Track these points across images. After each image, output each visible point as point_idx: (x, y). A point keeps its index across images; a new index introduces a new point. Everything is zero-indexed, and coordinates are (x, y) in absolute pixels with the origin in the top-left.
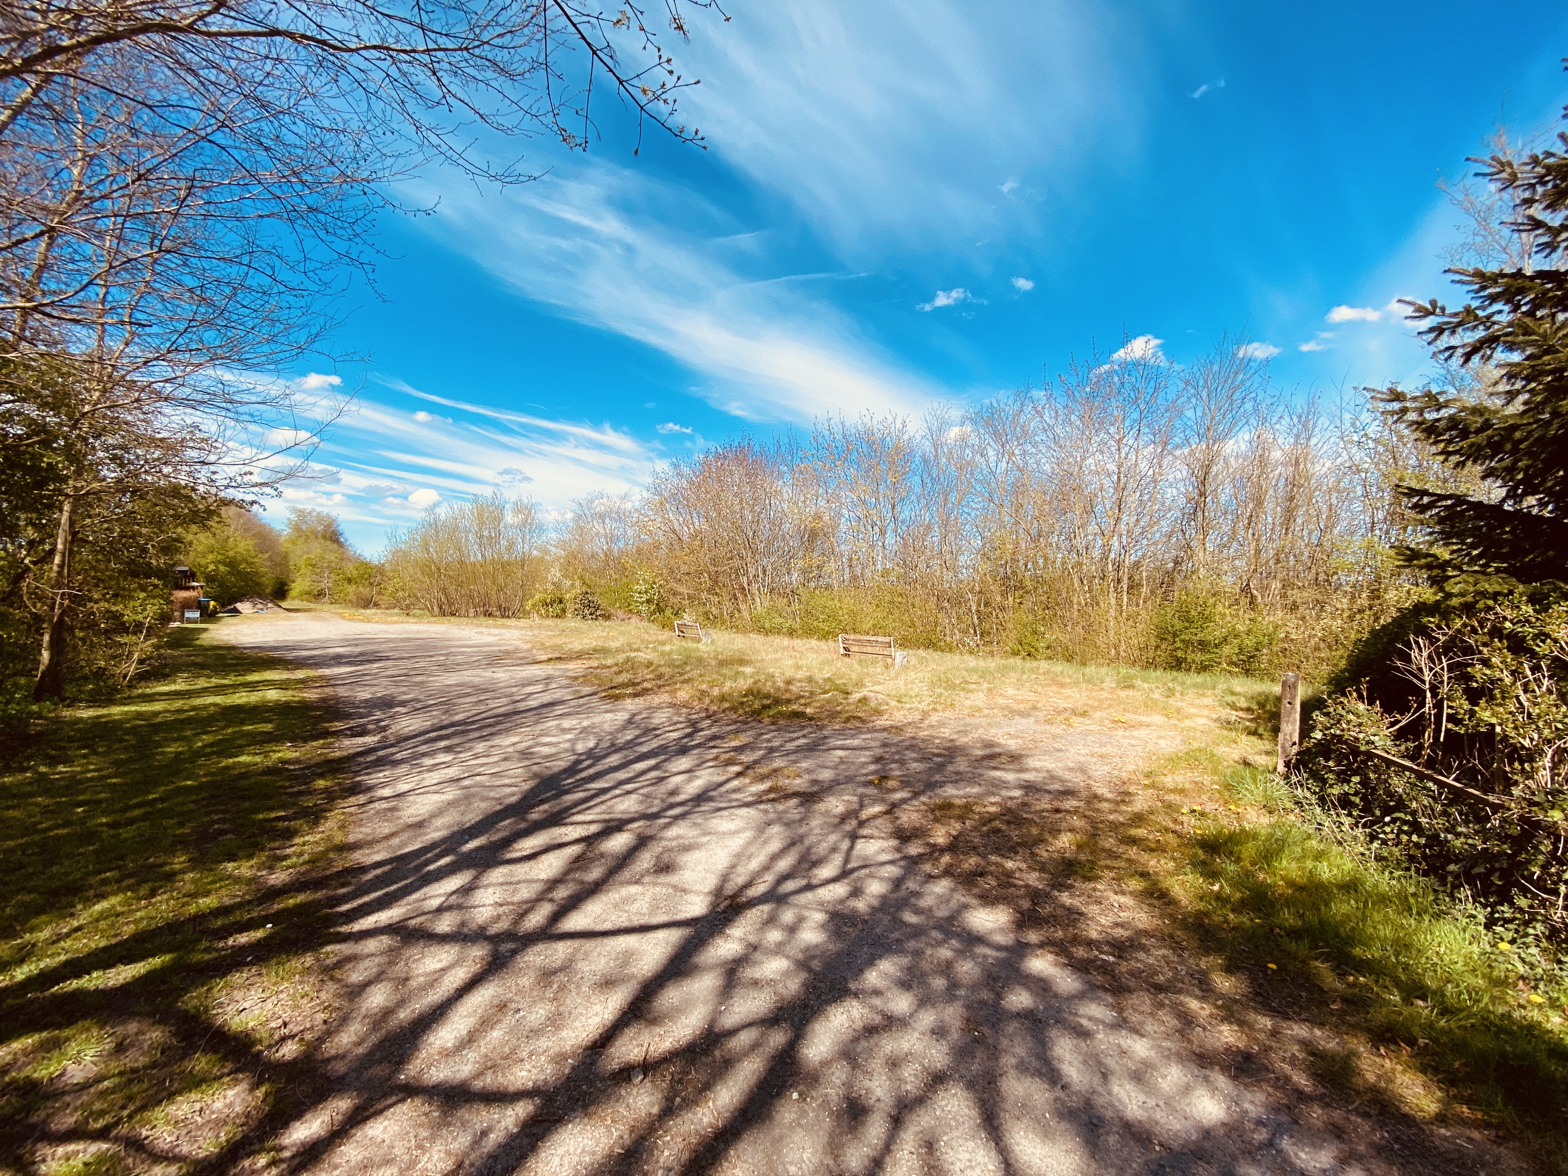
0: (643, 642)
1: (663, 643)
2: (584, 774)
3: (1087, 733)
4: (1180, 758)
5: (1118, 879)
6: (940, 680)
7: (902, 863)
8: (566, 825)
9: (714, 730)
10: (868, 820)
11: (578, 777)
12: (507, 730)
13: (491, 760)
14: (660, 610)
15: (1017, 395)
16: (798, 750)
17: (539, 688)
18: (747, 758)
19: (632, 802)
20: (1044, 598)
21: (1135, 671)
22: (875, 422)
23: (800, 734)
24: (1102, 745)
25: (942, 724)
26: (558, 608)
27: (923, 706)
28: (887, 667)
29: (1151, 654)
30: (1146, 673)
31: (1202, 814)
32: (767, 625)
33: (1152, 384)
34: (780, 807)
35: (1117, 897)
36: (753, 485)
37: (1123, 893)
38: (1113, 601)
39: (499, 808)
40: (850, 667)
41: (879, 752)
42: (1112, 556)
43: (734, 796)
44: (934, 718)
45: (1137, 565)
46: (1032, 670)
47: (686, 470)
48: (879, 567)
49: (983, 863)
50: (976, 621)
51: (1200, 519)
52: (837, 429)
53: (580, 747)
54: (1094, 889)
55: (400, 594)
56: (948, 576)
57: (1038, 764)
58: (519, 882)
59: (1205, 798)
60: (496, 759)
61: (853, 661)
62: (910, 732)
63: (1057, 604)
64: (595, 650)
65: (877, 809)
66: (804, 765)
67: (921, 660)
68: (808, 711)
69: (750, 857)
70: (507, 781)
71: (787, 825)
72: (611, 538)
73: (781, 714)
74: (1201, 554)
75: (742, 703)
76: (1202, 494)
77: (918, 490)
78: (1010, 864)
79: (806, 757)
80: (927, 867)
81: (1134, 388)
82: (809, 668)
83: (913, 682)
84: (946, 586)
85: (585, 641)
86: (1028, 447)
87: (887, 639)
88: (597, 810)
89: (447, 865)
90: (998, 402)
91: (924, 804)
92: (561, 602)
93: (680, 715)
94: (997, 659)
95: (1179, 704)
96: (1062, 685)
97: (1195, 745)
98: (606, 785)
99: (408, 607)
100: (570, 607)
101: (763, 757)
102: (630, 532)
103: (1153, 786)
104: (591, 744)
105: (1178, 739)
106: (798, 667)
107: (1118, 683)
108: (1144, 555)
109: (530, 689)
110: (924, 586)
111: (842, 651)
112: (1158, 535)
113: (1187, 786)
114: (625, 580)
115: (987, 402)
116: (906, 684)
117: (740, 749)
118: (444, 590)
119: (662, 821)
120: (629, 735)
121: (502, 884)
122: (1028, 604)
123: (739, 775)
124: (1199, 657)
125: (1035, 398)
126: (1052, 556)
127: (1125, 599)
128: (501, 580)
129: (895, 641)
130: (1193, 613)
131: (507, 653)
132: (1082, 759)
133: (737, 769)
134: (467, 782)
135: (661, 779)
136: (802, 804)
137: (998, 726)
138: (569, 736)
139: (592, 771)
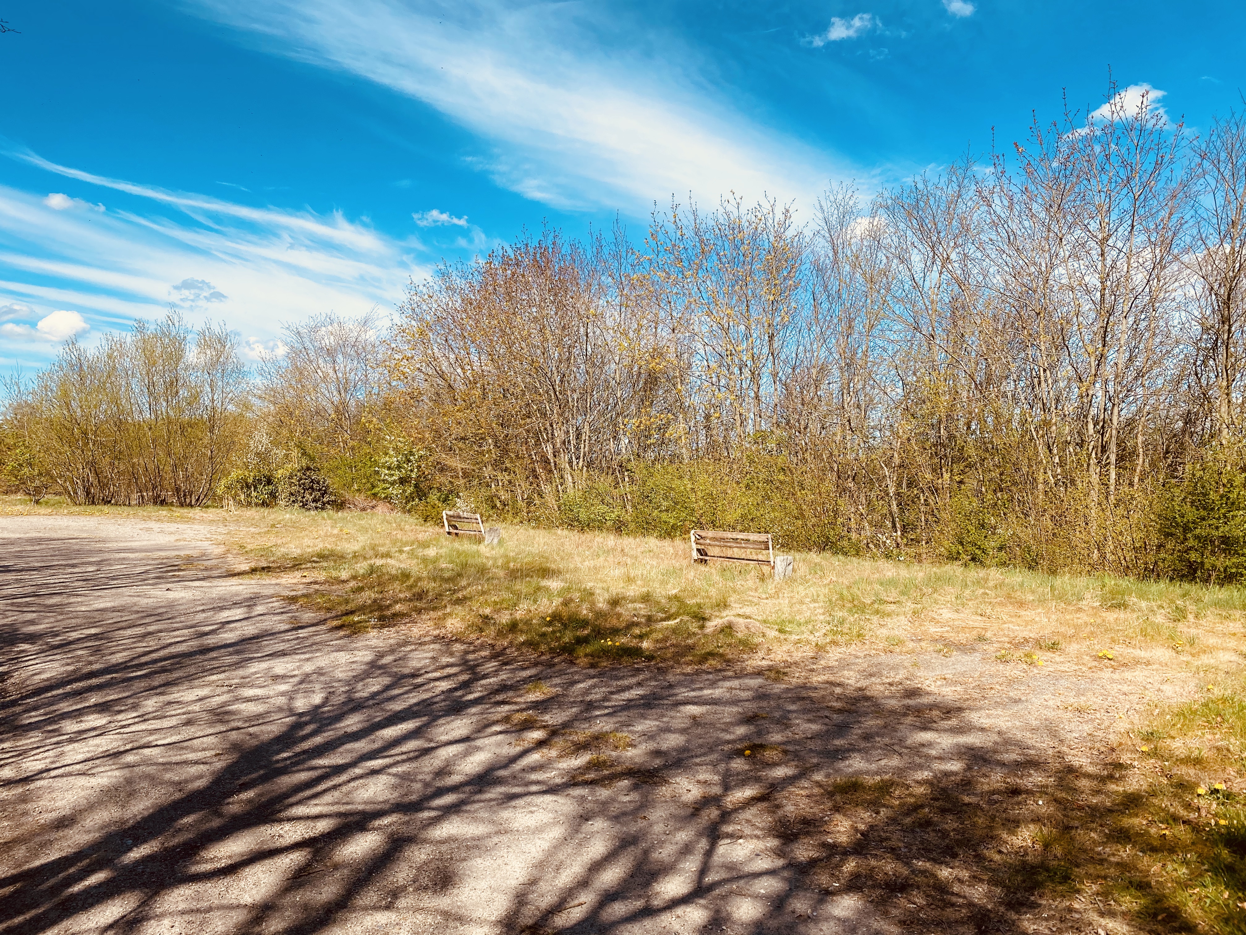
0: (394, 542)
1: (425, 545)
2: (306, 745)
3: (1056, 677)
4: (1195, 712)
5: (1105, 894)
6: (842, 598)
7: (786, 874)
8: (280, 821)
9: (503, 676)
10: (736, 810)
11: (298, 749)
12: (190, 678)
13: (166, 723)
14: (421, 493)
15: (952, 171)
16: (629, 706)
17: (238, 613)
18: (553, 718)
19: (380, 787)
20: (995, 474)
21: (1127, 582)
22: (743, 210)
23: (633, 680)
24: (1080, 693)
25: (845, 665)
26: (264, 491)
27: (818, 637)
28: (762, 579)
29: (1151, 559)
30: (1143, 586)
31: (1228, 796)
32: (583, 516)
33: (1152, 157)
34: (603, 793)
35: (1103, 921)
36: (560, 306)
37: (1112, 914)
38: (1095, 479)
39: (177, 796)
40: (707, 578)
41: (751, 707)
42: (1093, 411)
43: (534, 777)
44: (833, 656)
45: (1130, 423)
46: (977, 582)
47: (459, 282)
48: (750, 428)
49: (905, 872)
50: (895, 508)
51: (1222, 358)
52: (687, 221)
53: (301, 704)
54: (1070, 910)
55: (26, 470)
56: (854, 441)
57: (985, 722)
58: (210, 909)
59: (1231, 771)
60: (173, 722)
61: (712, 570)
62: (796, 678)
63: (1015, 483)
64: (322, 556)
65: (748, 792)
66: (641, 726)
67: (815, 568)
68: (645, 645)
69: (558, 869)
70: (191, 756)
71: (616, 818)
72: (344, 386)
73: (605, 652)
74: (1224, 409)
75: (544, 635)
76: (1226, 320)
77: (807, 312)
78: (944, 873)
79: (643, 717)
80: (823, 879)
81: (1125, 164)
82: (646, 580)
83: (802, 602)
84: (851, 457)
85: (307, 541)
86: (971, 250)
87: (763, 537)
88: (328, 798)
89: (100, 885)
90: (925, 182)
91: (819, 784)
92: (269, 482)
93: (452, 654)
94: (926, 565)
95: (1193, 631)
96: (1021, 604)
97: (1217, 692)
98: (340, 761)
99: (38, 491)
100: (283, 490)
101: (576, 718)
102: (373, 376)
103: (1155, 753)
104: (317, 699)
105: (1192, 686)
106: (630, 580)
107: (1104, 599)
108: (1140, 410)
109: (225, 615)
110: (818, 456)
111: (695, 555)
112: (1160, 381)
113: (1205, 753)
114: (367, 449)
115: (909, 181)
116: (791, 605)
117: (541, 706)
118: (93, 465)
119: (426, 814)
120: (375, 685)
121: (183, 913)
122: (971, 483)
123: (541, 744)
124: (1222, 561)
125: (979, 177)
126: (1005, 412)
127: (1113, 475)
128: (178, 447)
129: (775, 539)
130: (1213, 496)
131: (190, 561)
132: (1051, 714)
133: (537, 735)
134: (130, 758)
135: (425, 752)
136: (635, 787)
137: (928, 666)
138: (283, 687)
139: (318, 740)
